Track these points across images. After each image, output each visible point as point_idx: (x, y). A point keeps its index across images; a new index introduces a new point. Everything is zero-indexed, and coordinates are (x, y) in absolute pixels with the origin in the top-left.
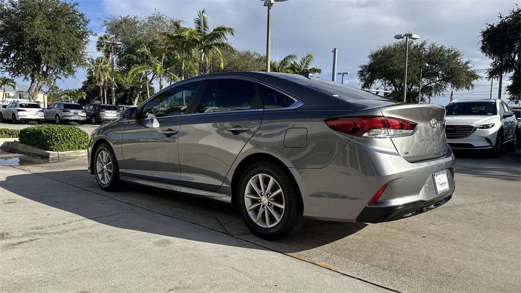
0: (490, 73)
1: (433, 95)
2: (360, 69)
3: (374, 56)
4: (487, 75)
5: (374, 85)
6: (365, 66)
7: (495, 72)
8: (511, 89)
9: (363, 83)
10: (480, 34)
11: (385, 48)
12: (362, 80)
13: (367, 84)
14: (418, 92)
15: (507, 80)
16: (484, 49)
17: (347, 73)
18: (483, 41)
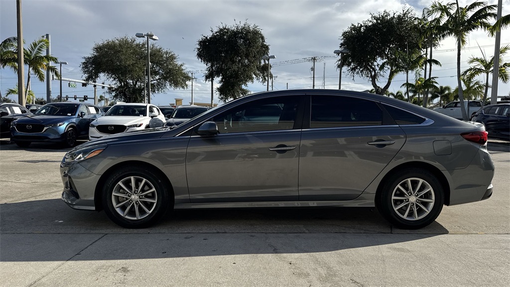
0: (206, 76)
1: (157, 92)
2: (84, 61)
3: (98, 49)
4: (204, 78)
5: (98, 78)
6: (89, 58)
7: (210, 76)
8: (221, 90)
9: (86, 75)
10: (198, 43)
11: (108, 42)
12: (85, 72)
13: (92, 76)
14: (144, 88)
15: (217, 82)
16: (200, 55)
17: (66, 63)
18: (199, 49)
